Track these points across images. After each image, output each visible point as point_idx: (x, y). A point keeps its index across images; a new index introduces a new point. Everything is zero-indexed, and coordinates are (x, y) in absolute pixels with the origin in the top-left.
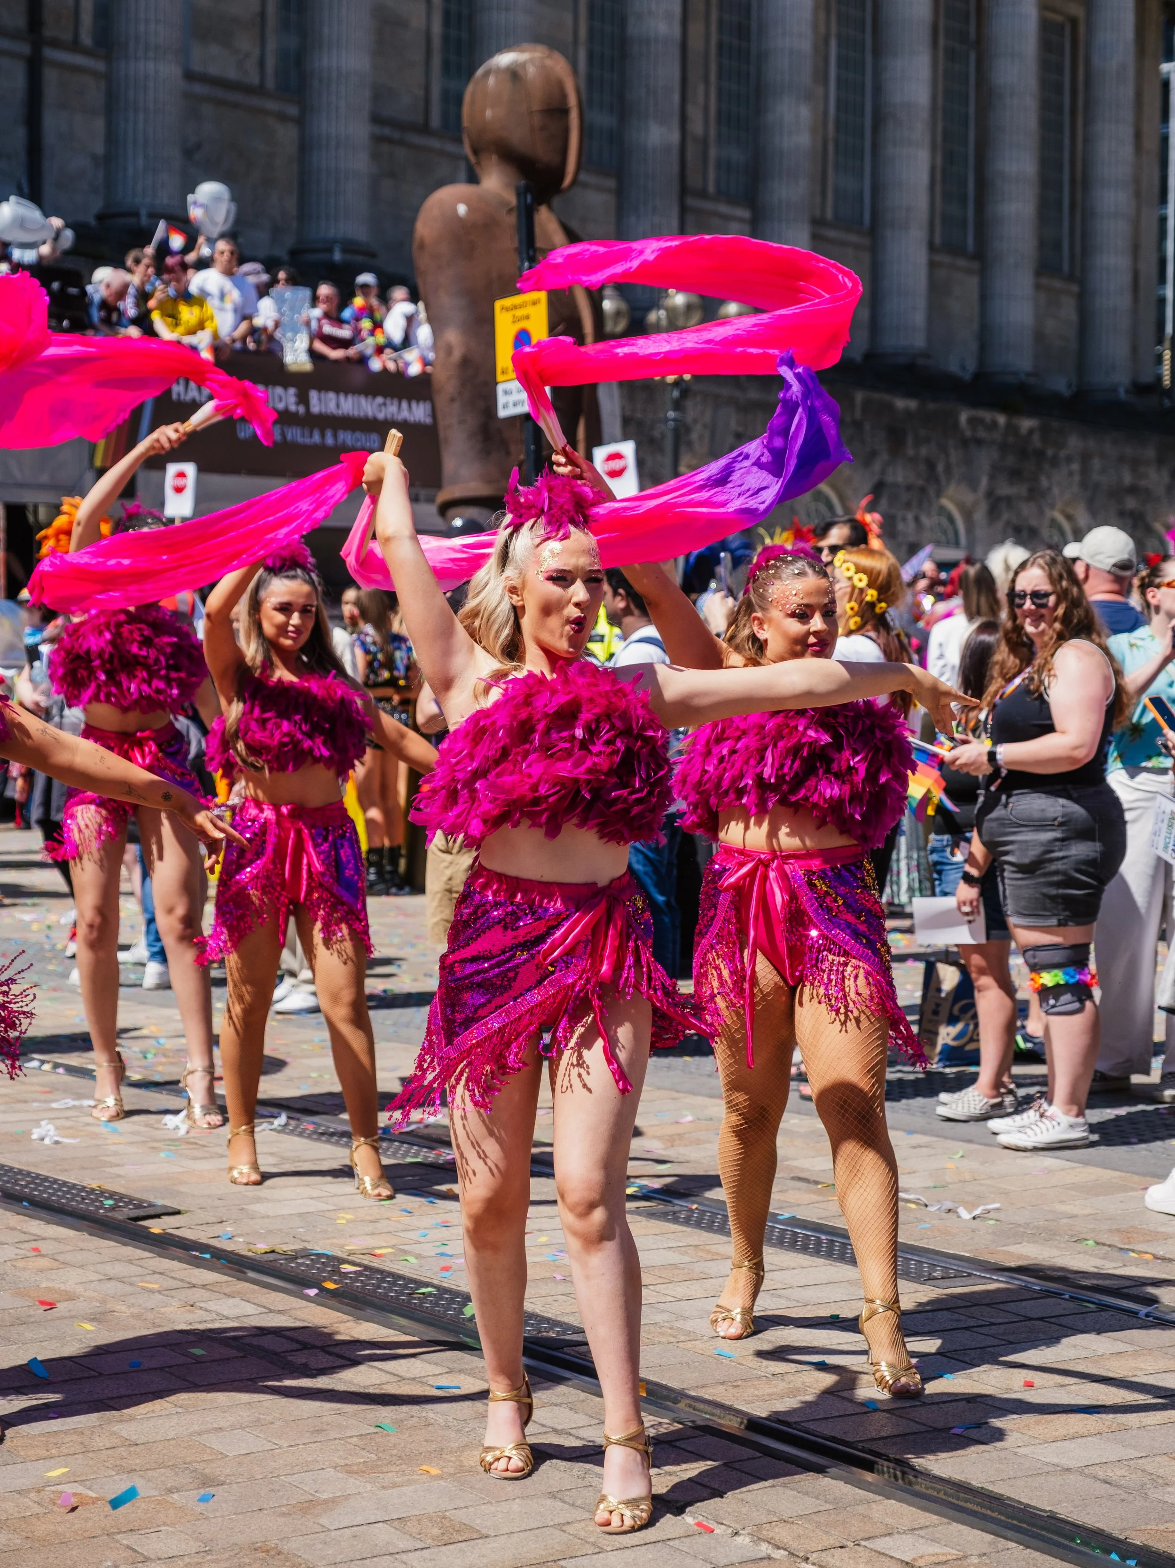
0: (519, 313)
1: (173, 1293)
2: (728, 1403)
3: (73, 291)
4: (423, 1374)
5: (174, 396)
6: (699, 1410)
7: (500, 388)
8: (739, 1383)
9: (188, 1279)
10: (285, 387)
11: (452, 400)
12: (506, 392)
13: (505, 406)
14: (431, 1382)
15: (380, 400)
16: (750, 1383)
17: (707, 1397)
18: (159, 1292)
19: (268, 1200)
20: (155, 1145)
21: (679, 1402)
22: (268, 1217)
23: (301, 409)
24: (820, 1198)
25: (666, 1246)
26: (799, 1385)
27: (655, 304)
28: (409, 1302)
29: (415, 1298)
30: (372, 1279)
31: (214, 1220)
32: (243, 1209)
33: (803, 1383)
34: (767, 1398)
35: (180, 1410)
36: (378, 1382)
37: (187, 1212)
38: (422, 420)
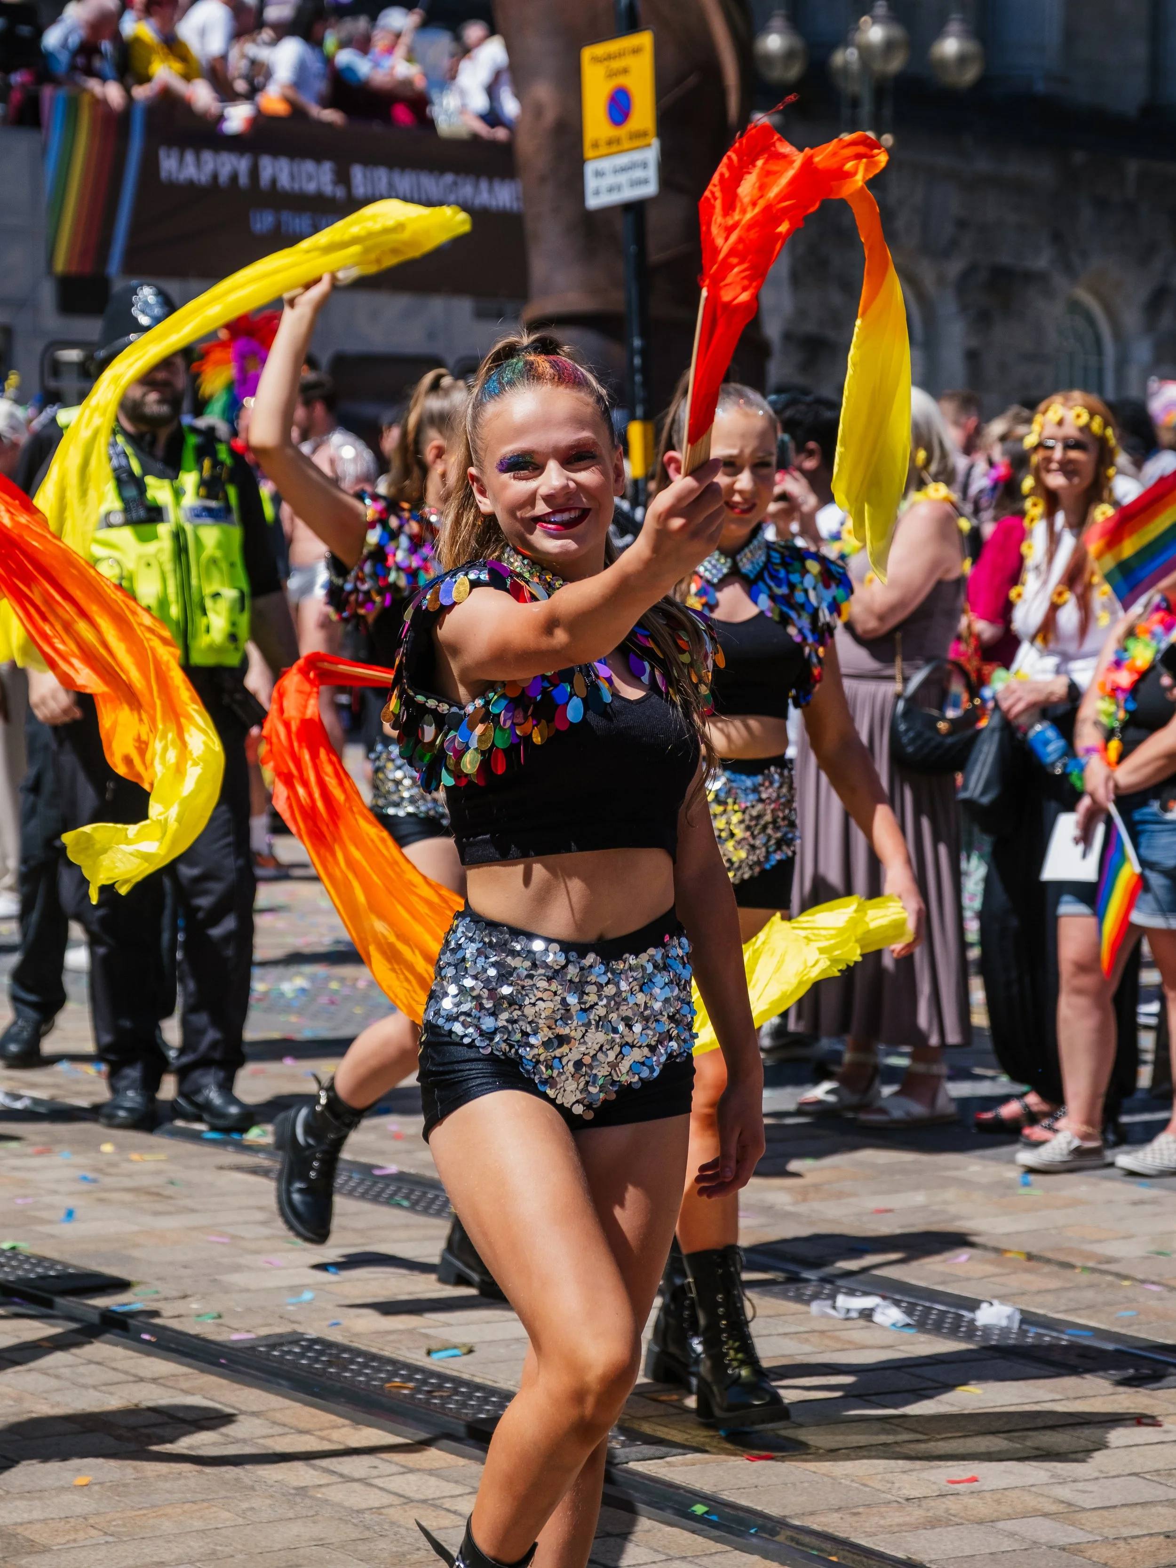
0: (616, 65)
1: (112, 1389)
2: (842, 1535)
3: (25, 30)
4: (438, 1495)
5: (164, 175)
6: (803, 1545)
7: (590, 169)
8: (861, 1510)
9: (133, 1371)
10: (318, 159)
11: (543, 179)
12: (599, 174)
13: (597, 193)
14: (447, 1506)
15: (449, 178)
16: (875, 1510)
17: (815, 1527)
18: (95, 1387)
19: (250, 1268)
20: (103, 1195)
21: (778, 1533)
22: (247, 1290)
23: (340, 193)
24: (997, 1270)
25: (781, 1330)
26: (941, 1512)
27: (842, 40)
28: (427, 1402)
29: (435, 1397)
30: (381, 1371)
31: (175, 1294)
32: (215, 1280)
33: (947, 1510)
34: (896, 1529)
35: (110, 1539)
36: (377, 1505)
37: (139, 1283)
38: (508, 205)
